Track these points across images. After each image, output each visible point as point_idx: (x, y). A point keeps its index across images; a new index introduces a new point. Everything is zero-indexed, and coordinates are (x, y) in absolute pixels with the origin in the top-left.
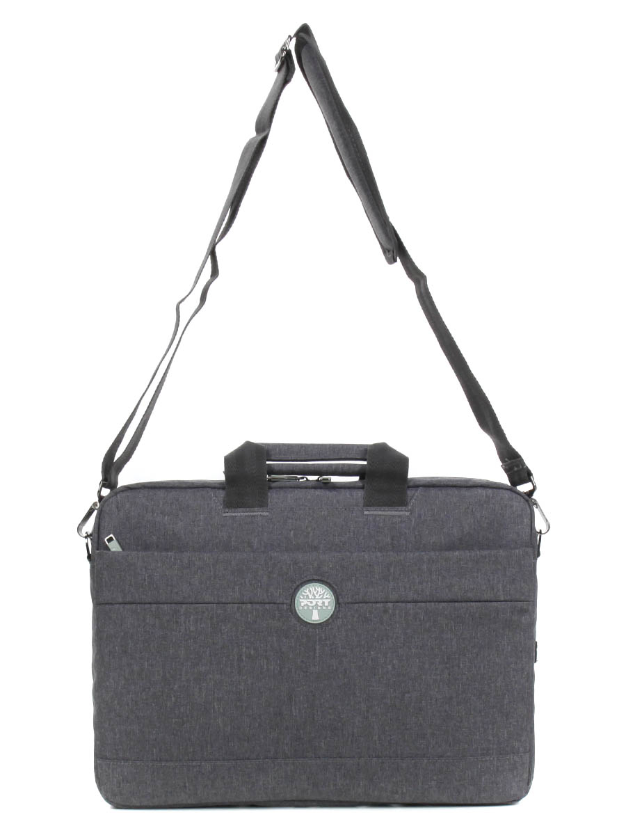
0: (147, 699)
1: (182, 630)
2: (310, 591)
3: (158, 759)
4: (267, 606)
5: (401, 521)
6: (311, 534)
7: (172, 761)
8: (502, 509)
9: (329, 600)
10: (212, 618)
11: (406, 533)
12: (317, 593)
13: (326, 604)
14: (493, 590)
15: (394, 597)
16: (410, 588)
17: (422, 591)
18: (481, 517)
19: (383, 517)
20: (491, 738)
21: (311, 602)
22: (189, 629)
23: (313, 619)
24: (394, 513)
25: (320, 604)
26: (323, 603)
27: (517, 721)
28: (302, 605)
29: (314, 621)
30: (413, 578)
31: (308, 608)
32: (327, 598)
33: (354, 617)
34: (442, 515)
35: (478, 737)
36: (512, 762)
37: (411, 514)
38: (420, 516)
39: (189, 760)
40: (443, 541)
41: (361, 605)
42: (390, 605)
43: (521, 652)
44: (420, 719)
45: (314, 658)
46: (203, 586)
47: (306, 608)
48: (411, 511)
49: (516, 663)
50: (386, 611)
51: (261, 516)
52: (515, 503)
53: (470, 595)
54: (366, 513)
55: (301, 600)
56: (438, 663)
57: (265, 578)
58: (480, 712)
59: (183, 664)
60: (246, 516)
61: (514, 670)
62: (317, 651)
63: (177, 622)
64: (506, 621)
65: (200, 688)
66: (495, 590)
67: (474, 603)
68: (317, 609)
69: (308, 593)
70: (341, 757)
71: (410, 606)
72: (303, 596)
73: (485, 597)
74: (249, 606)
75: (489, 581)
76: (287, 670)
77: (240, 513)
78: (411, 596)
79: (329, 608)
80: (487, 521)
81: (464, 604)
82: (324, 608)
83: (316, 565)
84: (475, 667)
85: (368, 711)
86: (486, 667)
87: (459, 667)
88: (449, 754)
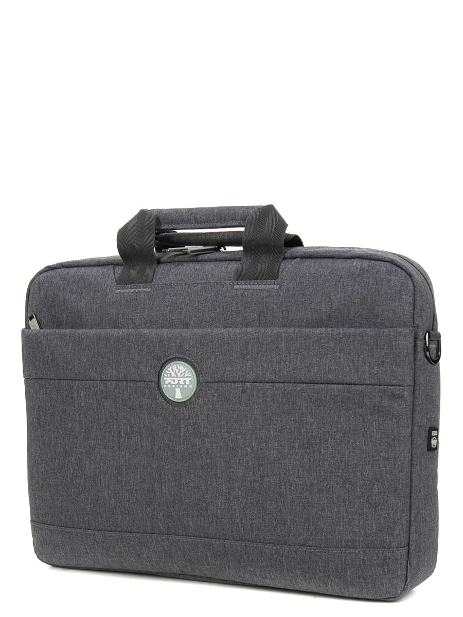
0: (54, 469)
1: (76, 405)
2: (172, 369)
3: (65, 525)
4: (139, 384)
5: (269, 295)
6: (184, 311)
7: (74, 528)
8: (377, 284)
9: (190, 379)
10: (96, 395)
11: (273, 308)
12: (179, 372)
13: (188, 383)
14: (358, 372)
15: (251, 377)
16: (268, 367)
17: (280, 371)
18: (353, 292)
19: (251, 291)
20: (356, 530)
21: (174, 381)
22: (81, 404)
23: (176, 397)
24: (262, 287)
25: (181, 383)
26: (185, 381)
27: (389, 514)
28: (167, 383)
29: (178, 399)
30: (271, 357)
31: (171, 386)
32: (187, 377)
33: (214, 396)
34: (311, 289)
35: (342, 528)
36: (381, 556)
37: (280, 288)
38: (288, 290)
39: (86, 529)
40: (309, 316)
41: (220, 384)
42: (248, 385)
43: (393, 440)
44: (280, 504)
45: (180, 437)
46: (90, 363)
47: (169, 386)
48: (280, 284)
49: (386, 452)
50: (244, 391)
51: (145, 292)
52: (393, 278)
53: (331, 377)
54: (236, 287)
55: (165, 379)
56: (297, 447)
57: (137, 356)
58: (344, 501)
59: (77, 437)
60: (133, 292)
61: (385, 459)
62: (182, 430)
63: (72, 397)
64: (374, 406)
65: (90, 461)
66: (360, 373)
67: (335, 386)
68: (179, 387)
69: (171, 371)
70: (208, 538)
71: (268, 386)
72: (167, 374)
73: (348, 380)
74: (125, 383)
75: (353, 362)
76: (157, 447)
77: (129, 290)
78: (269, 376)
79: (191, 386)
80: (359, 296)
81: (323, 386)
82: (186, 386)
83: (178, 342)
84: (339, 453)
85: (229, 493)
86: (351, 454)
87: (320, 453)
88: (310, 543)
